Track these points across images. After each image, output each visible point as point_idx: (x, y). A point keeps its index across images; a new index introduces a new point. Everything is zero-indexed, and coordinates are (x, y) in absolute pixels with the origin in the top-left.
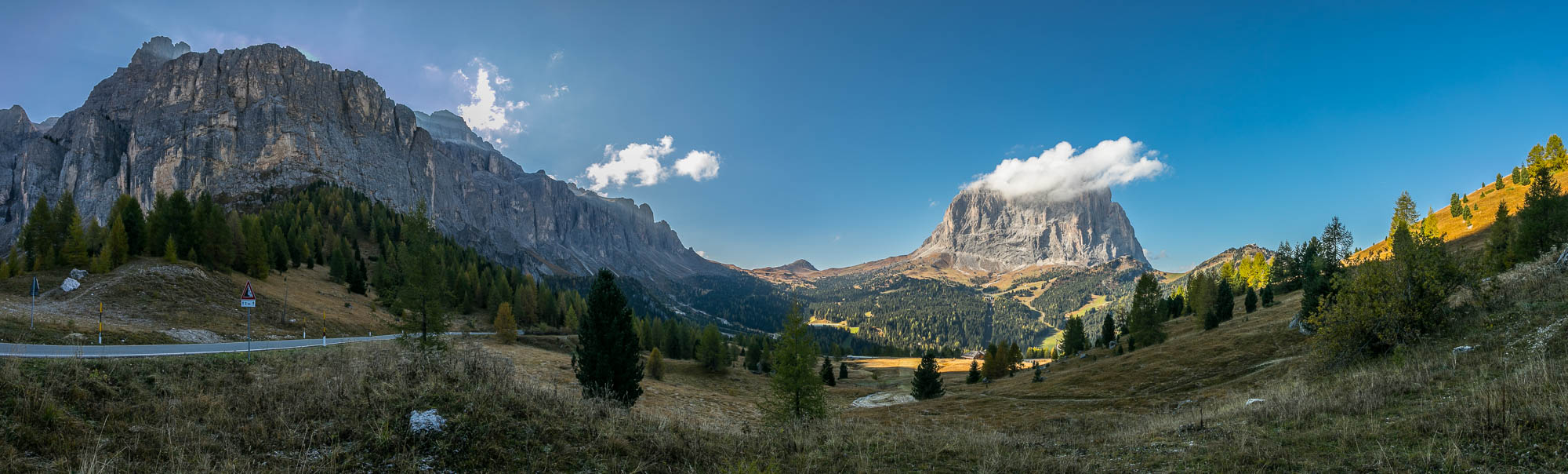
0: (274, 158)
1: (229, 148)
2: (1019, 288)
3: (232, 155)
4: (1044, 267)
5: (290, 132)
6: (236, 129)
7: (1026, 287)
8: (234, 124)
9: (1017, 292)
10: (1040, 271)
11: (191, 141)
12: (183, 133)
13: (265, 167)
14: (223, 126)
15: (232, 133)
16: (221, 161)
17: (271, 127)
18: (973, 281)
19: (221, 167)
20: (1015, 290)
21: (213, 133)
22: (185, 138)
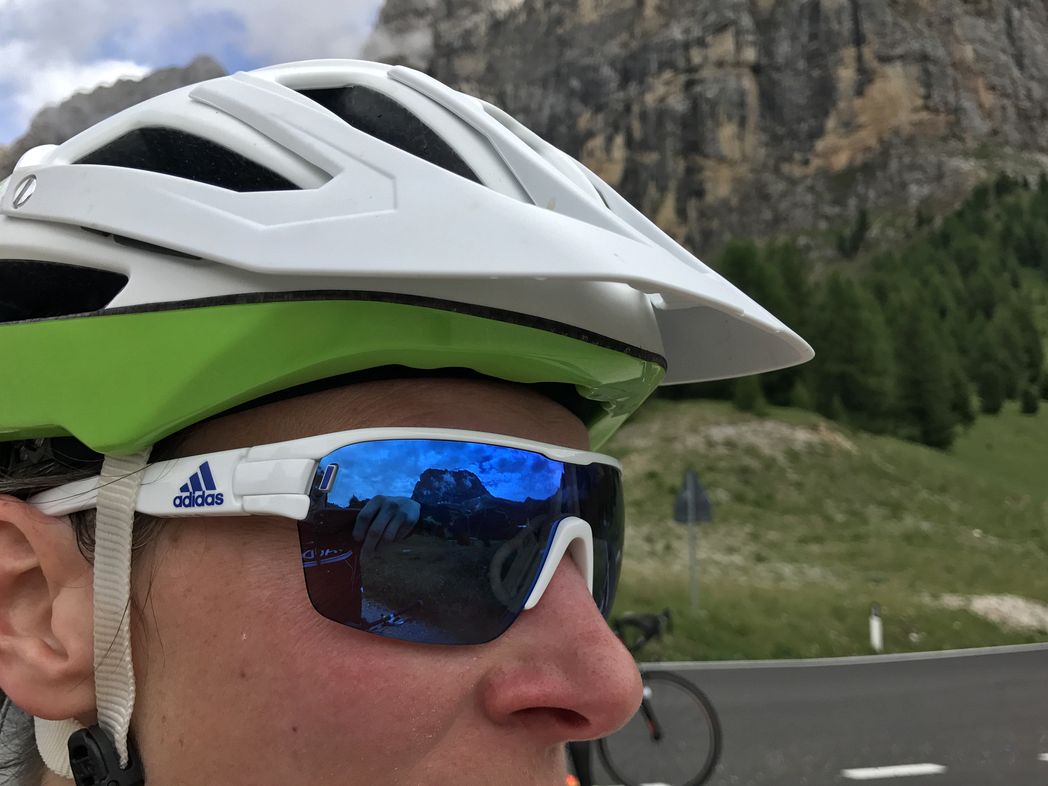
0: (863, 134)
1: (742, 122)
3: (752, 139)
5: (902, 57)
6: (756, 69)
8: (750, 54)
11: (643, 116)
12: (621, 95)
13: (841, 161)
14: (720, 64)
15: (748, 83)
16: (722, 159)
17: (849, 53)
19: (725, 173)
21: (698, 89)
22: (628, 109)
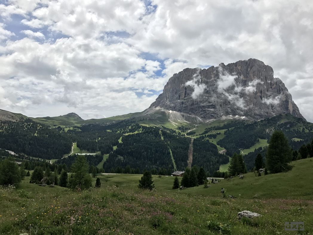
2: (209, 134)
4: (226, 120)
7: (214, 132)
9: (208, 136)
10: (223, 123)
18: (179, 128)
20: (207, 134)
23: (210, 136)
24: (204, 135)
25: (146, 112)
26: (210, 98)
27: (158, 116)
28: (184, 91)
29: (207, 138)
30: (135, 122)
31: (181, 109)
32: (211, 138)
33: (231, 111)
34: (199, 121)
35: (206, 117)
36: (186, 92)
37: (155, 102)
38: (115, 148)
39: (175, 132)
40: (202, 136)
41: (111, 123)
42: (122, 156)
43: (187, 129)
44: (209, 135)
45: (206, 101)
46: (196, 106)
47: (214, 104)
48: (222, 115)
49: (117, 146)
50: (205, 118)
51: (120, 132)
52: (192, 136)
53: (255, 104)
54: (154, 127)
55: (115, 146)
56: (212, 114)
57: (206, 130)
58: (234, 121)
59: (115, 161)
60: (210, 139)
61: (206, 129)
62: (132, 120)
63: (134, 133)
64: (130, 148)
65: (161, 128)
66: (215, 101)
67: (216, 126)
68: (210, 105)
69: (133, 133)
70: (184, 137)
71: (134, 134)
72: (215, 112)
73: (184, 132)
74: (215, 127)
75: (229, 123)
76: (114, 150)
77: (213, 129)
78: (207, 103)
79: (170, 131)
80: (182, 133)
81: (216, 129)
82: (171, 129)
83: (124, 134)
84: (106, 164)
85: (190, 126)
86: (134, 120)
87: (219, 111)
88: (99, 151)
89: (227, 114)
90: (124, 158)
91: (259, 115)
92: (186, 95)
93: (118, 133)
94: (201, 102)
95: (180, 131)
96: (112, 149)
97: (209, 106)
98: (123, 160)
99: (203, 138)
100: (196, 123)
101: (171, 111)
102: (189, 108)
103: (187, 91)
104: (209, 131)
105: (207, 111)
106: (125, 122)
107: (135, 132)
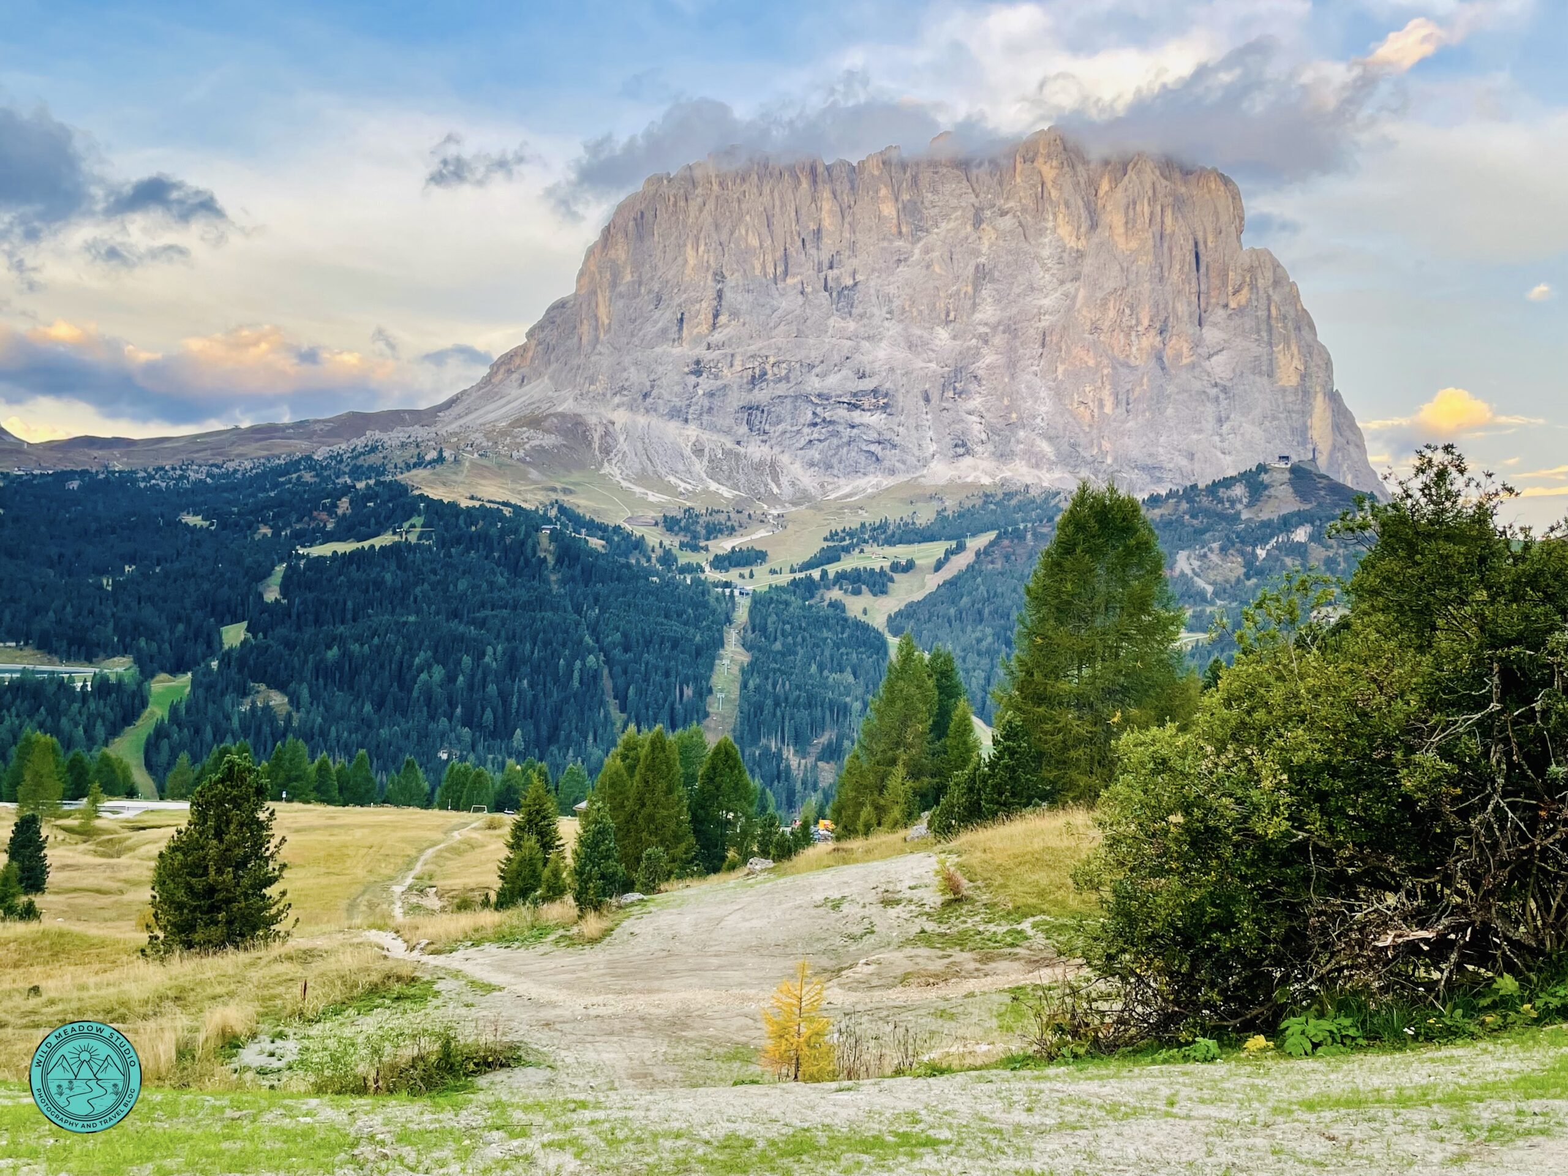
2: (848, 563)
4: (953, 486)
7: (876, 558)
9: (841, 577)
10: (936, 505)
18: (670, 524)
20: (832, 569)
23: (856, 581)
24: (816, 574)
25: (456, 410)
26: (866, 345)
27: (537, 442)
28: (711, 294)
29: (835, 594)
30: (379, 471)
31: (689, 406)
32: (857, 592)
33: (984, 436)
34: (793, 484)
35: (835, 461)
36: (720, 295)
37: (524, 348)
38: (234, 635)
39: (639, 545)
40: (802, 575)
41: (216, 470)
42: (282, 687)
43: (714, 531)
44: (844, 572)
45: (839, 366)
46: (782, 389)
47: (888, 385)
48: (928, 454)
49: (245, 624)
50: (831, 467)
51: (276, 534)
52: (742, 576)
53: (1122, 397)
54: (507, 512)
55: (235, 620)
56: (873, 448)
57: (831, 544)
58: (1001, 496)
59: (228, 718)
60: (854, 598)
61: (833, 536)
62: (360, 461)
63: (366, 544)
64: (341, 640)
65: (549, 521)
66: (892, 370)
67: (891, 520)
68: (864, 393)
69: (359, 545)
70: (697, 582)
71: (372, 547)
72: (888, 435)
73: (695, 548)
74: (883, 526)
75: (968, 504)
76: (226, 647)
77: (875, 539)
78: (846, 378)
79: (609, 541)
80: (685, 558)
81: (891, 541)
82: (617, 529)
83: (303, 546)
84: (168, 736)
85: (733, 515)
86: (374, 459)
87: (913, 432)
88: (124, 649)
89: (961, 450)
90: (295, 702)
91: (1144, 468)
92: (723, 319)
93: (257, 537)
94: (811, 367)
95: (672, 542)
96: (211, 643)
97: (855, 395)
98: (289, 715)
99: (808, 587)
100: (774, 500)
101: (621, 417)
102: (736, 399)
103: (728, 295)
104: (847, 550)
105: (840, 428)
106: (311, 468)
107: (376, 534)
